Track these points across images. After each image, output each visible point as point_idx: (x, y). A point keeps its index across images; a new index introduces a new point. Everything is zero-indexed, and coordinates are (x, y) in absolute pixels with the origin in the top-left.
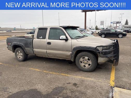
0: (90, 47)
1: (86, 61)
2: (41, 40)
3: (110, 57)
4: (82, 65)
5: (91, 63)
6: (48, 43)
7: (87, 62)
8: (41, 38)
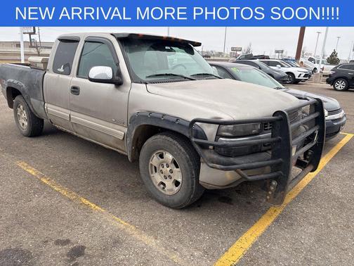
0: (178, 119)
1: (168, 169)
2: (61, 76)
3: (244, 169)
4: (157, 178)
5: (180, 180)
6: (74, 88)
7: (171, 171)
8: (61, 70)
